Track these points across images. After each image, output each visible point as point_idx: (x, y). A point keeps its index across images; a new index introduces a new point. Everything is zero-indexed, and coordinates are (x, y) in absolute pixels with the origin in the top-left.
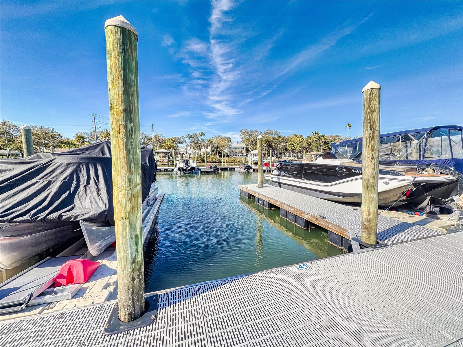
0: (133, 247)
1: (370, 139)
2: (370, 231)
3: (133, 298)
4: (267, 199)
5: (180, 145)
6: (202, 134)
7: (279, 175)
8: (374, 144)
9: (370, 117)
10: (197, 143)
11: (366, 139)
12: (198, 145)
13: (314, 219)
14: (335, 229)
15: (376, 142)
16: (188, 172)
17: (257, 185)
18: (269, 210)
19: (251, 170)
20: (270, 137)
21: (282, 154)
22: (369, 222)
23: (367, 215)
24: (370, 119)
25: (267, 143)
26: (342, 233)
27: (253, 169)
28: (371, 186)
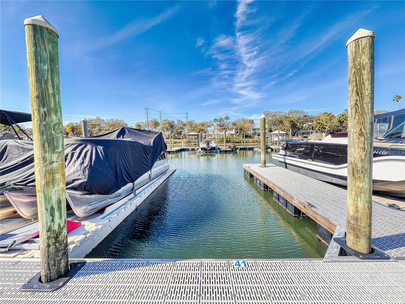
0: (48, 218)
1: (356, 108)
2: (358, 232)
3: (48, 262)
4: (263, 179)
5: (209, 129)
6: (227, 118)
7: (285, 155)
8: (362, 114)
9: (356, 78)
10: (223, 126)
11: (352, 109)
12: (223, 127)
13: (302, 207)
14: (323, 223)
15: (367, 111)
16: (209, 151)
17: (260, 165)
18: (265, 190)
19: (269, 149)
20: (294, 117)
21: (309, 133)
22: (357, 221)
23: (353, 212)
24: (356, 80)
25: (291, 123)
26: (331, 228)
27: (271, 148)
28: (359, 172)
